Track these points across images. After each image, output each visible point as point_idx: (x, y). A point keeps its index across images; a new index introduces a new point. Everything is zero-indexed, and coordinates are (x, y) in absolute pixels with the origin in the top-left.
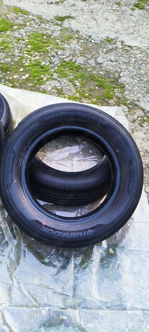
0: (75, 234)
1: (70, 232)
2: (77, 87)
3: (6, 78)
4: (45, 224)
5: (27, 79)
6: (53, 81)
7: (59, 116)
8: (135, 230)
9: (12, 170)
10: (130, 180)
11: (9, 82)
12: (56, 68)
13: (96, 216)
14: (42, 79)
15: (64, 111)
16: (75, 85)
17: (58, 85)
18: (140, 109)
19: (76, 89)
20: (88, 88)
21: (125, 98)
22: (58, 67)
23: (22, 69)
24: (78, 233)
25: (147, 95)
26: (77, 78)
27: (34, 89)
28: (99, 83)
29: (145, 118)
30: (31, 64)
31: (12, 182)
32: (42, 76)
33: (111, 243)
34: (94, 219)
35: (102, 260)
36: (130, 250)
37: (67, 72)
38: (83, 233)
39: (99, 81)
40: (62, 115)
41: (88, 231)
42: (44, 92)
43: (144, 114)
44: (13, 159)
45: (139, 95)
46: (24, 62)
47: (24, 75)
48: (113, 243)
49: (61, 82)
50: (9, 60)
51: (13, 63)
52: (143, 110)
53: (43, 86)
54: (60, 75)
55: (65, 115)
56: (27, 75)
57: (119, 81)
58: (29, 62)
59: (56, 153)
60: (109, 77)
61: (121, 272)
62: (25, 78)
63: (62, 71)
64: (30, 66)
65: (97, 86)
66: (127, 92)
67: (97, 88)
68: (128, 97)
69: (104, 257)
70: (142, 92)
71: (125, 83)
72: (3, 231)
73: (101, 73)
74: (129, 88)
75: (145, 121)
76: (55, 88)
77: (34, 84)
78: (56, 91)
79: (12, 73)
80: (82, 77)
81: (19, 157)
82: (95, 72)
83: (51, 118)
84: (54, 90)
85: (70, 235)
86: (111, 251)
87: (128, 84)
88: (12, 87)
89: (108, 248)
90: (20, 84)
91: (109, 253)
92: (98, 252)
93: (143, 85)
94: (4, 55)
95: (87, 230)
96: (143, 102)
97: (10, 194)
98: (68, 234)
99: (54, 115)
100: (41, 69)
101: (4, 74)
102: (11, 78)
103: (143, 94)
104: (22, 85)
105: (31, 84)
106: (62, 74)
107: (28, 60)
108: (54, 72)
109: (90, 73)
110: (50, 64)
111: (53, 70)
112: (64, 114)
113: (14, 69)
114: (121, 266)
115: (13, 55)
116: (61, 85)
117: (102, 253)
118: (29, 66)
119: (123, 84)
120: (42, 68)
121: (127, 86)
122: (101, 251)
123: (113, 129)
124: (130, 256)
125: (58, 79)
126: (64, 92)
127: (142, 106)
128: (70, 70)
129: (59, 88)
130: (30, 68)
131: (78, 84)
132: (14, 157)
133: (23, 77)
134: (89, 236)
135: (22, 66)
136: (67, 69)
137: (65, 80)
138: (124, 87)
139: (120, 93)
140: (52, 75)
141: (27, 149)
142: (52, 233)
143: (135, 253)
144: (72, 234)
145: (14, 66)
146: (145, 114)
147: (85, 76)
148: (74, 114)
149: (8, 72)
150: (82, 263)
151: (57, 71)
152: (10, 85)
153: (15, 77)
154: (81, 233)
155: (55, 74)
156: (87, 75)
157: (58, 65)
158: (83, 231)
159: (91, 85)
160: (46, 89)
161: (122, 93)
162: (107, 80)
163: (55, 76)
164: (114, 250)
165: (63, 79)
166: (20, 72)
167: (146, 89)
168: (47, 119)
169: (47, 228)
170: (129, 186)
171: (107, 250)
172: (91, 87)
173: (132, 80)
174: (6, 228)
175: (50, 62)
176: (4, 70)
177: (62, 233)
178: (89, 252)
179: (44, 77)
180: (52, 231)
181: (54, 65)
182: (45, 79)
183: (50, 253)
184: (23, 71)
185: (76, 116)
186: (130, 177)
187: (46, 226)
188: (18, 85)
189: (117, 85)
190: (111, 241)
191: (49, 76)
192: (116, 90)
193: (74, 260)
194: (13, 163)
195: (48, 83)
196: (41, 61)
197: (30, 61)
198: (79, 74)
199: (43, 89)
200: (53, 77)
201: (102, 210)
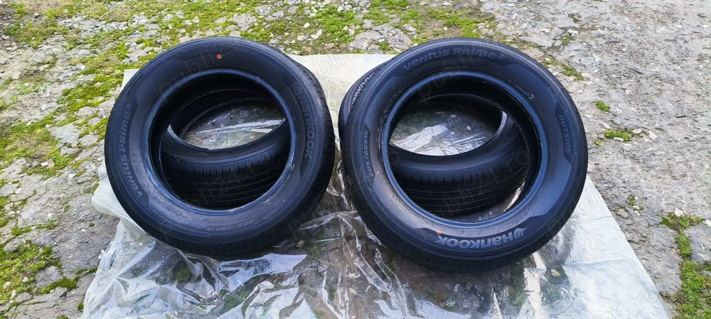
0: (494, 239)
1: (486, 238)
2: (410, 33)
3: (285, 42)
4: (441, 232)
5: (321, 39)
6: (367, 33)
7: (426, 60)
8: (587, 233)
9: (369, 156)
10: (564, 139)
11: (293, 48)
12: (365, 11)
13: (521, 208)
14: (347, 33)
15: (431, 51)
16: (406, 32)
17: (377, 36)
18: (534, 47)
19: (411, 37)
20: (431, 32)
21: (500, 34)
22: (368, 9)
23: (307, 25)
24: (500, 238)
25: (537, 22)
26: (406, 20)
27: (338, 50)
28: (446, 21)
29: (547, 59)
30: (320, 14)
31: (374, 175)
32: (346, 28)
33: (551, 261)
34: (519, 213)
35: (544, 288)
36: (588, 265)
37: (386, 14)
38: (507, 236)
39: (446, 17)
40: (430, 58)
41: (515, 232)
42: (358, 51)
43: (542, 54)
44: (368, 139)
45: (525, 25)
46: (307, 12)
47: (315, 33)
48: (555, 261)
49: (382, 32)
50: (281, 14)
51: (289, 18)
52: (540, 47)
53: (352, 44)
54: (375, 21)
55: (435, 56)
56: (320, 32)
57: (482, 10)
58: (316, 11)
59: (411, 140)
60: (461, 8)
61: (583, 300)
62: (317, 37)
63: (377, 14)
64: (321, 17)
65: (445, 25)
66: (501, 26)
67: (446, 28)
68: (505, 32)
69: (546, 283)
70: (528, 20)
71: (493, 12)
72: (361, 272)
73: (445, 4)
74: (503, 18)
75: (549, 64)
76: (374, 42)
77: (337, 44)
78: (378, 47)
79: (293, 34)
80: (414, 17)
81: (376, 134)
82: (435, 5)
83: (413, 65)
84: (373, 46)
85: (486, 241)
86: (555, 273)
87: (498, 11)
88: (301, 55)
89: (549, 269)
90: (313, 48)
91: (552, 276)
92: (533, 279)
93: (526, 9)
94: (269, 8)
95: (512, 230)
96: (534, 35)
97: (374, 193)
98: (483, 241)
99: (417, 60)
100: (339, 19)
101: (280, 38)
102: (293, 42)
103: (530, 23)
104: (318, 48)
105: (331, 45)
106: (378, 20)
107: (313, 8)
108: (364, 18)
109: (427, 7)
110: (353, 7)
111: (361, 16)
112: (432, 56)
113: (294, 26)
114: (580, 292)
115: (285, 5)
116: (383, 37)
117: (541, 279)
118: (317, 18)
119: (491, 14)
120: (341, 15)
121: (498, 16)
122: (537, 275)
123: (516, 63)
124: (591, 274)
125: (374, 28)
126: (392, 46)
127: (535, 41)
128: (390, 9)
129: (380, 41)
130: (319, 20)
131: (411, 29)
132: (369, 136)
133: (315, 37)
134: (519, 239)
135: (306, 19)
136: (383, 10)
137: (386, 27)
138: (493, 18)
139: (488, 28)
140: (361, 25)
141: (385, 122)
142: (455, 245)
143: (598, 267)
144: (489, 240)
145: (293, 22)
146: (545, 52)
147: (420, 14)
148: (448, 53)
149: (287, 34)
150: (512, 297)
151: (369, 16)
152: (295, 52)
153: (300, 38)
154: (504, 236)
155: (366, 21)
156: (421, 11)
157: (368, 6)
158: (506, 233)
159: (434, 26)
160: (359, 47)
161: (493, 27)
162: (459, 13)
163: (368, 23)
164: (560, 270)
165: (383, 26)
166: (304, 29)
167: (533, 14)
168: (407, 69)
169: (446, 239)
170: (565, 147)
171: (548, 273)
172: (435, 29)
173: (504, 5)
174: (366, 266)
175: (351, 4)
176: (278, 31)
177: (472, 242)
178: (517, 281)
179: (350, 30)
180: (456, 241)
181: (360, 8)
182: (352, 32)
183: (452, 291)
184: (310, 28)
185: (451, 56)
186: (563, 133)
187: (443, 236)
188: (309, 49)
189: (479, 17)
190: (550, 257)
191: (358, 27)
192: (481, 26)
193: (497, 296)
194: (368, 145)
195: (359, 37)
196: (336, 5)
197: (316, 8)
198: (406, 14)
199: (354, 48)
200: (364, 26)
201: (527, 196)
